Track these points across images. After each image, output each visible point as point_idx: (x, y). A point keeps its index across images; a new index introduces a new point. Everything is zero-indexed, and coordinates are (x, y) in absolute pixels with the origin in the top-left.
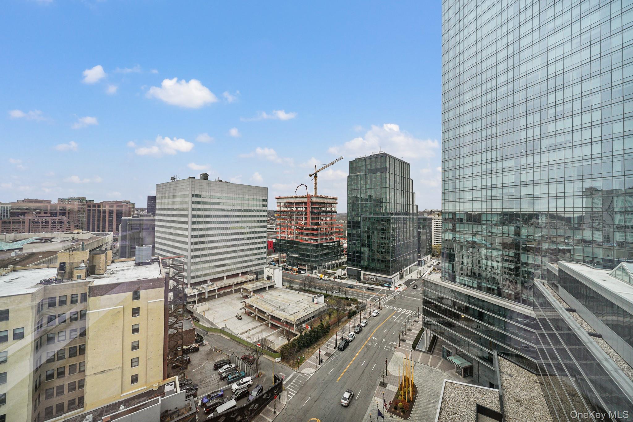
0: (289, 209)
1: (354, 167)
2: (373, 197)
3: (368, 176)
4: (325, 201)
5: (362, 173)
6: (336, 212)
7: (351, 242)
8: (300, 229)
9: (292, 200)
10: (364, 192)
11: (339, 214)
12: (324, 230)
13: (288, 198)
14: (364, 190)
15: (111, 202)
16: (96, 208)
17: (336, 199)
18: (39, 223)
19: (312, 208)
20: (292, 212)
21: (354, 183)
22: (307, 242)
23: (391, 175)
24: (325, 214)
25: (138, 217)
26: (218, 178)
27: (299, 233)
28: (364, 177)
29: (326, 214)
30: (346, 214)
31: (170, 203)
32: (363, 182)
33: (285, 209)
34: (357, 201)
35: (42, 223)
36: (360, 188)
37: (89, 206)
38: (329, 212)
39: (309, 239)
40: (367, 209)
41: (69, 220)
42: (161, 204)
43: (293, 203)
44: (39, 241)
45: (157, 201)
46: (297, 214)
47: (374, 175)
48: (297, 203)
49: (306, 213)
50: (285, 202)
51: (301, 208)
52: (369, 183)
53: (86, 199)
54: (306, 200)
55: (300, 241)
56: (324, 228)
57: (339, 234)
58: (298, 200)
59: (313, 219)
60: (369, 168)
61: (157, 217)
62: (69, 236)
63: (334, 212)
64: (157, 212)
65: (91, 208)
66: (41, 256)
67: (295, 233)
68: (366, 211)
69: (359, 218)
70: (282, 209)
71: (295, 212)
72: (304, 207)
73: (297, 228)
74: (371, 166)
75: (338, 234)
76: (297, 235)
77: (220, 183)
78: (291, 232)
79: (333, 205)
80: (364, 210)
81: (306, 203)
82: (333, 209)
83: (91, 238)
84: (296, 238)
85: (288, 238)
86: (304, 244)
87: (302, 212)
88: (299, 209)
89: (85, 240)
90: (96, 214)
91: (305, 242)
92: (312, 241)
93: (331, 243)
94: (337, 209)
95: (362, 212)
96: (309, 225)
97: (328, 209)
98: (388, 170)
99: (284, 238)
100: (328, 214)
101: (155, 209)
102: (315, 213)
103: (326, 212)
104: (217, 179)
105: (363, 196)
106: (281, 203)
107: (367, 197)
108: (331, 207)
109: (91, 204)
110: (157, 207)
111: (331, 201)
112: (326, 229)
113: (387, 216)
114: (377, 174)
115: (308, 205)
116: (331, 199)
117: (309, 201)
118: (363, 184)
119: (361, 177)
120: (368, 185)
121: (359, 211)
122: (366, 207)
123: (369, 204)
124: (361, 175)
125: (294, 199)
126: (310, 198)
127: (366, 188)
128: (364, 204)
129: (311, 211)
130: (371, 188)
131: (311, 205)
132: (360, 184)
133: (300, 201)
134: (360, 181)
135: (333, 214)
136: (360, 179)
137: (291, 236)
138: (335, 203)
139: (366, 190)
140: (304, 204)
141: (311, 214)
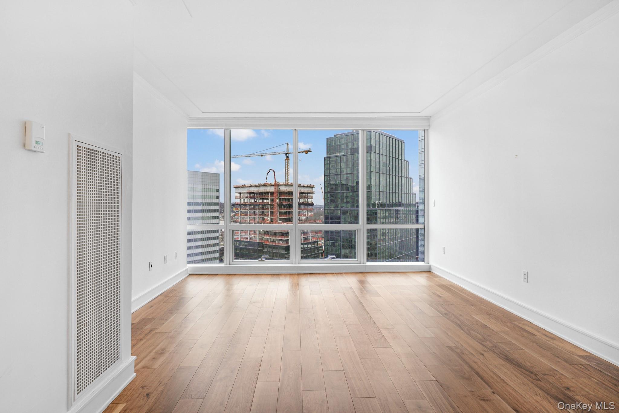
0: (252, 201)
1: (332, 146)
3: (349, 157)
5: (342, 154)
6: (312, 204)
7: (329, 243)
9: (255, 190)
10: (345, 178)
11: (315, 207)
13: (250, 187)
14: (345, 176)
17: (311, 187)
19: (280, 199)
20: (255, 204)
21: (332, 166)
22: (274, 244)
23: (378, 155)
27: (265, 232)
28: (345, 158)
32: (343, 165)
33: (246, 201)
34: (336, 189)
36: (339, 173)
38: (303, 204)
39: (277, 240)
40: (349, 200)
43: (257, 193)
46: (263, 208)
47: (357, 155)
48: (261, 194)
49: (273, 206)
50: (246, 192)
51: (266, 199)
52: (350, 166)
54: (271, 189)
55: (265, 242)
57: (316, 233)
58: (262, 189)
59: (281, 213)
60: (350, 147)
63: (310, 204)
67: (260, 232)
68: (348, 202)
69: (339, 212)
70: (242, 201)
71: (259, 205)
72: (270, 198)
74: (352, 145)
76: (262, 234)
78: (254, 231)
79: (309, 194)
80: (345, 201)
81: (272, 193)
82: (309, 200)
84: (262, 239)
85: (251, 239)
86: (270, 247)
87: (268, 204)
88: (265, 201)
91: (271, 244)
92: (281, 242)
93: (305, 244)
94: (313, 201)
95: (341, 204)
97: (302, 201)
98: (373, 150)
99: (244, 240)
102: (284, 206)
105: (343, 183)
106: (240, 193)
108: (307, 198)
111: (307, 190)
113: (374, 209)
115: (275, 195)
116: (305, 188)
117: (276, 190)
118: (344, 168)
119: (341, 158)
120: (349, 169)
121: (339, 203)
122: (347, 197)
123: (351, 194)
124: (340, 156)
125: (258, 188)
126: (278, 187)
127: (347, 173)
128: (345, 194)
129: (279, 203)
130: (353, 172)
131: (278, 195)
132: (339, 167)
133: (265, 191)
134: (339, 164)
135: (309, 206)
136: (339, 162)
137: (254, 236)
138: (311, 193)
139: (347, 176)
140: (269, 195)
141: (278, 208)
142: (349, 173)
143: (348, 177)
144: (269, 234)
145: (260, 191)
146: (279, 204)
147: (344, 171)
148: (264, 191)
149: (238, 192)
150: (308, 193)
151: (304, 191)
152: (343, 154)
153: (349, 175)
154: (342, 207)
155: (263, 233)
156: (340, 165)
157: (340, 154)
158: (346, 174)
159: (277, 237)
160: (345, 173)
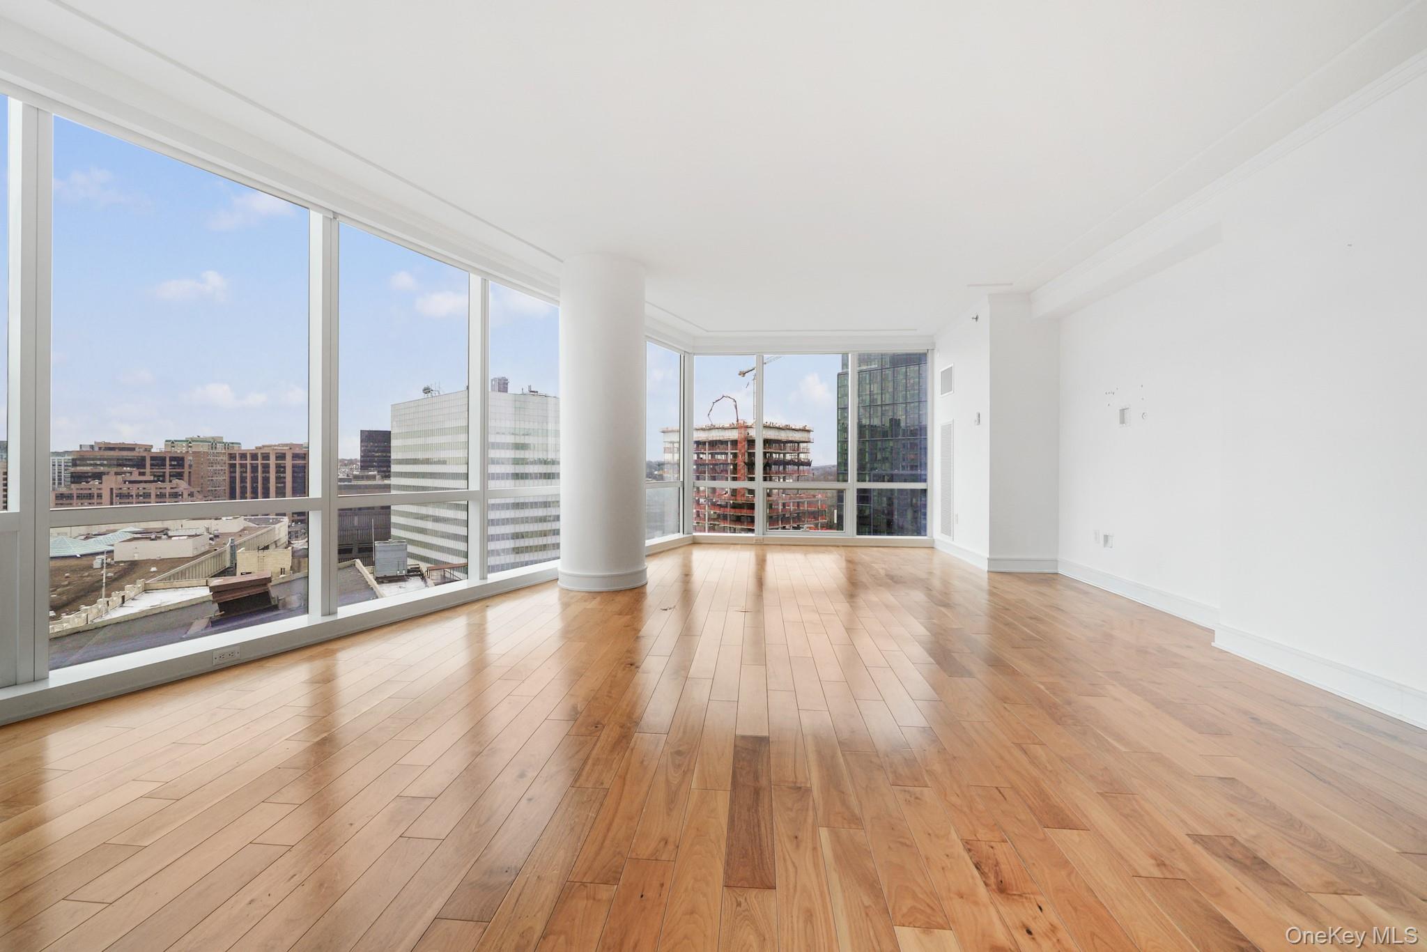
2: (903, 424)
3: (889, 372)
4: (783, 436)
5: (874, 366)
6: (809, 464)
8: (720, 506)
9: (702, 436)
10: (879, 414)
11: (817, 469)
12: (781, 507)
14: (879, 409)
15: (279, 445)
16: (248, 462)
17: (808, 431)
18: (132, 496)
20: (699, 464)
24: (781, 468)
25: (350, 480)
26: (530, 387)
27: (719, 515)
28: (879, 375)
29: (784, 468)
30: (836, 468)
31: (425, 447)
32: (876, 388)
35: (138, 496)
37: (232, 456)
38: (791, 462)
39: (742, 529)
40: (887, 455)
41: (192, 490)
42: (405, 448)
43: (704, 443)
44: (139, 536)
45: (394, 443)
46: (714, 469)
47: (903, 369)
48: (713, 444)
49: (735, 466)
51: (722, 454)
52: (891, 390)
53: (224, 441)
54: (734, 435)
56: (781, 502)
57: (816, 519)
58: (716, 435)
61: (394, 481)
62: (200, 526)
63: (803, 464)
64: (395, 468)
65: (238, 462)
66: (153, 569)
67: (709, 515)
68: (885, 459)
71: (708, 465)
72: (729, 451)
73: (714, 505)
75: (814, 518)
76: (714, 520)
77: (537, 399)
78: (698, 512)
79: (802, 445)
80: (879, 457)
81: (734, 443)
82: (802, 456)
83: (244, 529)
87: (726, 464)
88: (718, 457)
89: (234, 534)
90: (249, 475)
94: (811, 457)
95: (873, 463)
96: (743, 495)
97: (788, 457)
100: (790, 468)
101: (389, 462)
103: (785, 463)
104: (526, 391)
105: (876, 422)
106: (671, 444)
107: (888, 424)
108: (797, 451)
109: (235, 450)
110: (394, 456)
111: (797, 436)
112: (784, 505)
114: (912, 368)
115: (739, 446)
116: (796, 432)
117: (743, 436)
118: (877, 394)
119: (872, 374)
120: (887, 396)
121: (867, 460)
122: (884, 449)
123: (891, 444)
124: (870, 371)
125: (707, 432)
126: (746, 430)
127: (884, 403)
128: (879, 443)
129: (746, 461)
130: (895, 402)
131: (746, 446)
132: (868, 393)
133: (721, 438)
134: (868, 387)
135: (801, 467)
136: (868, 382)
137: (697, 523)
138: (807, 442)
139: (884, 408)
140: (729, 445)
141: (746, 470)
142: (887, 402)
143: (885, 410)
144: (729, 519)
145: (710, 439)
146: (748, 463)
147: (876, 399)
148: (718, 439)
149: (669, 440)
150: (798, 443)
151: (793, 439)
152: (876, 366)
153: (887, 408)
154: (872, 469)
155: (716, 516)
156: (870, 388)
157: (869, 367)
158: (882, 405)
159: (744, 525)
160: (879, 403)
